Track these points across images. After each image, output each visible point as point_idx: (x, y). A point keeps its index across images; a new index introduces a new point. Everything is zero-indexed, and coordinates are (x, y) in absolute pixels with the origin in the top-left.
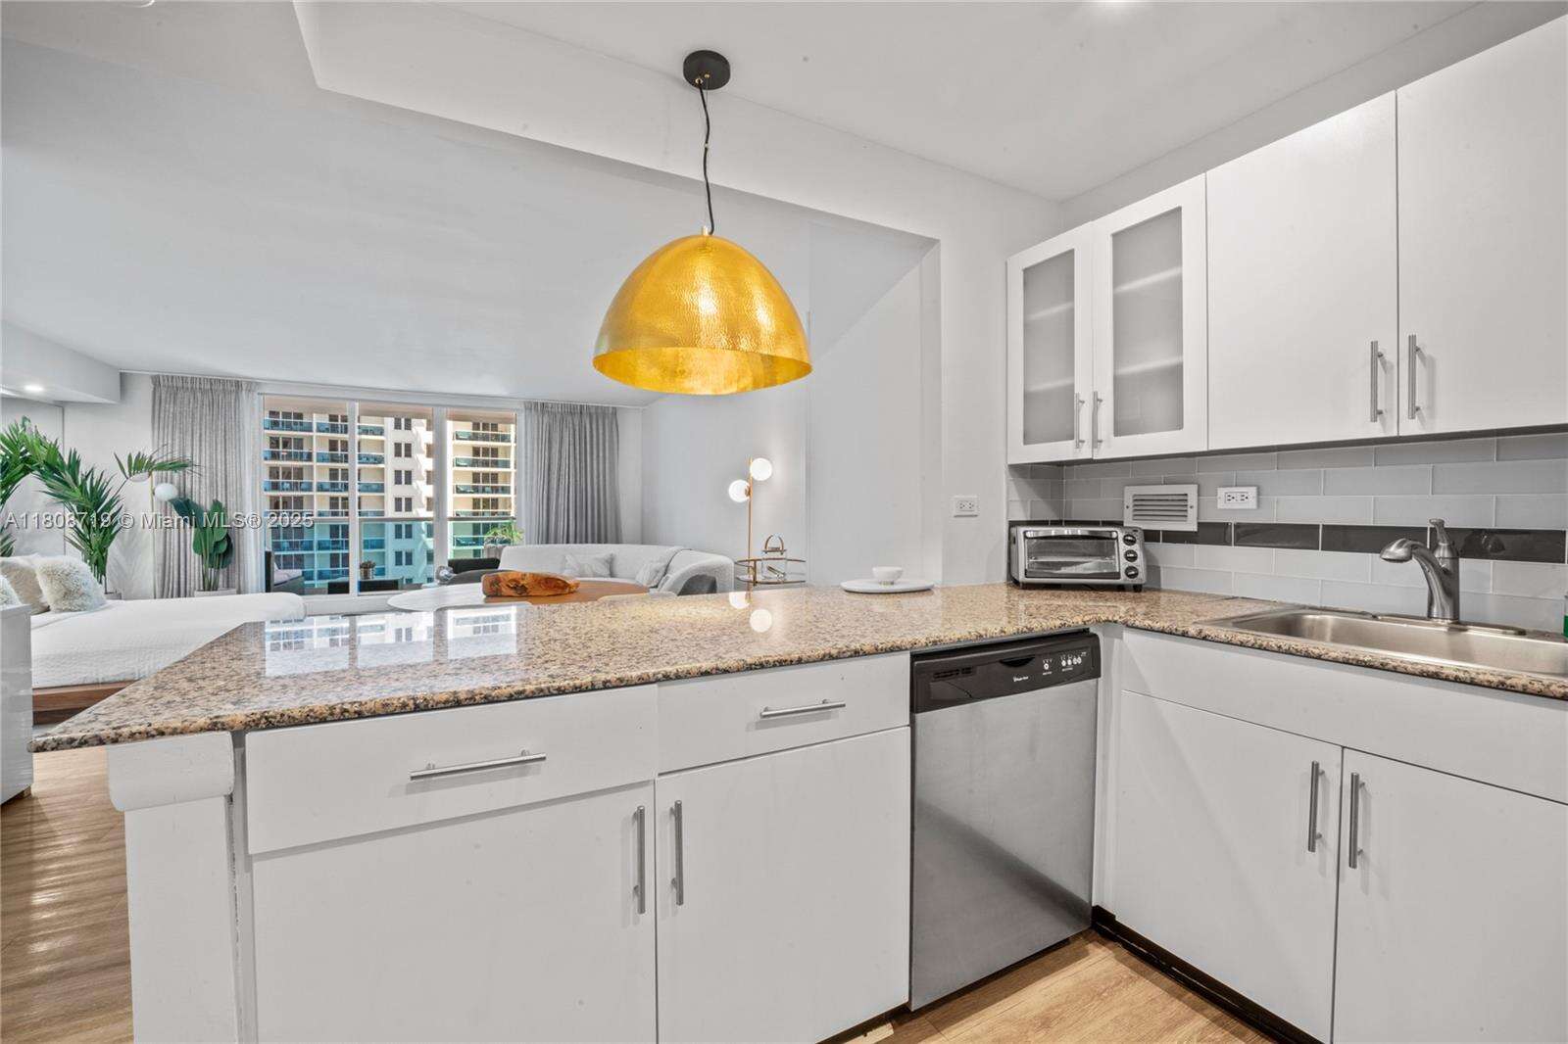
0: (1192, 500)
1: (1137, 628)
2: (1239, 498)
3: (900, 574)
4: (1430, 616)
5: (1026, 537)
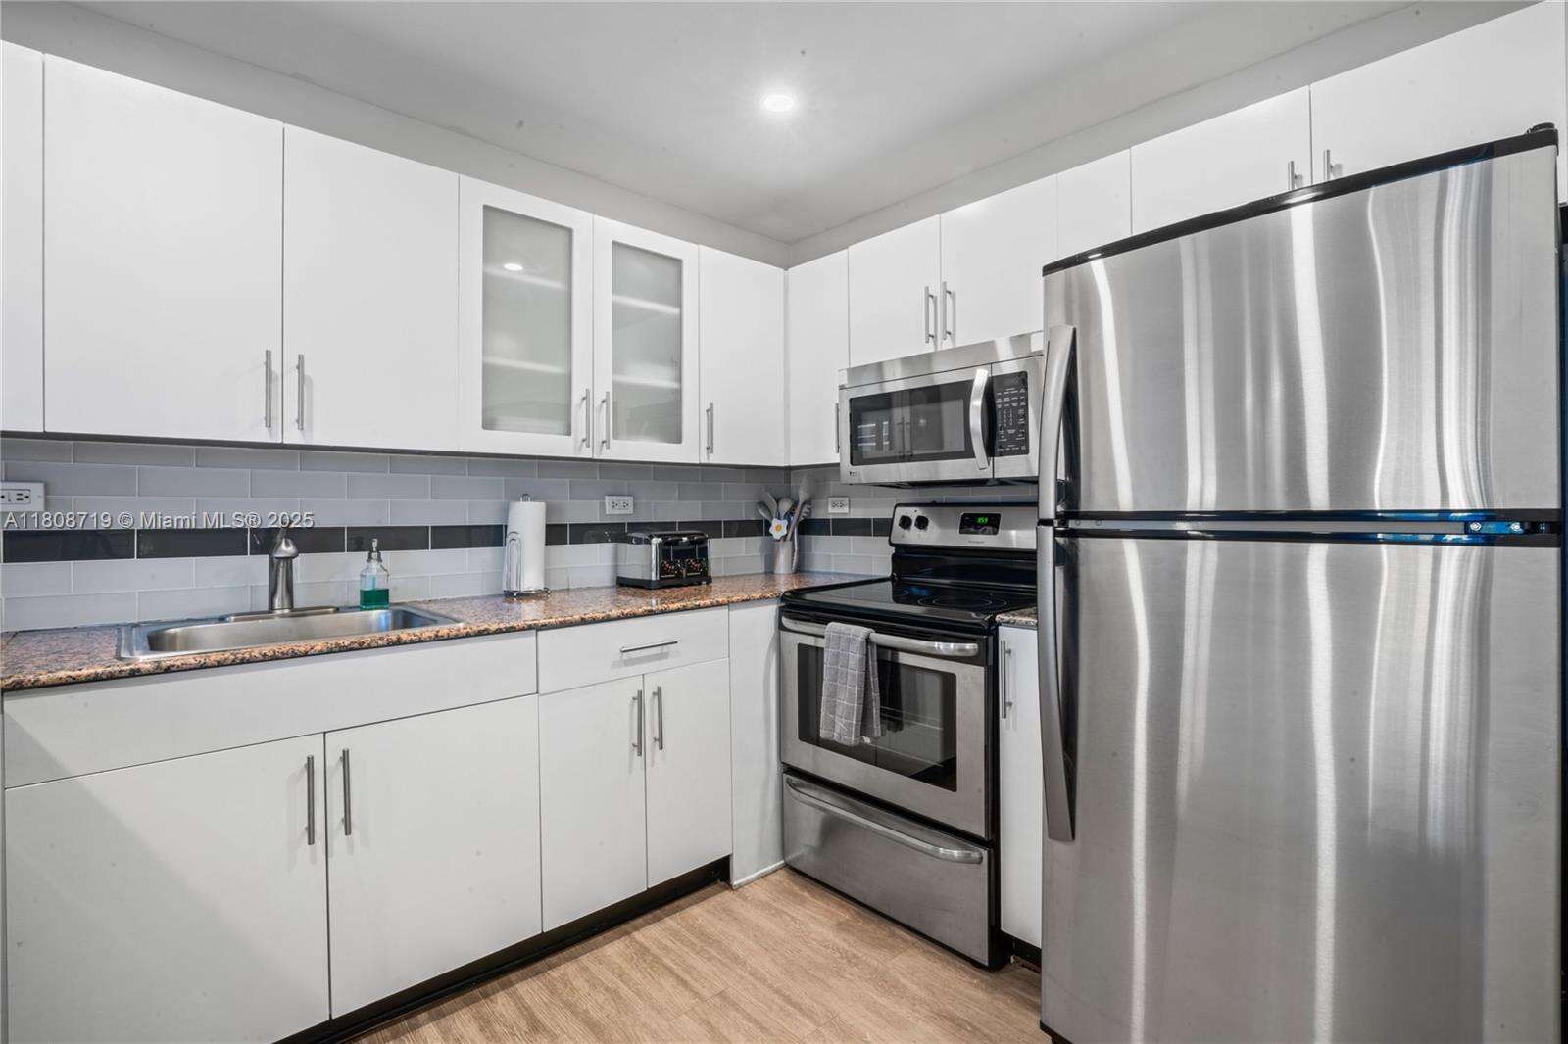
2: (14, 497)
4: (272, 609)
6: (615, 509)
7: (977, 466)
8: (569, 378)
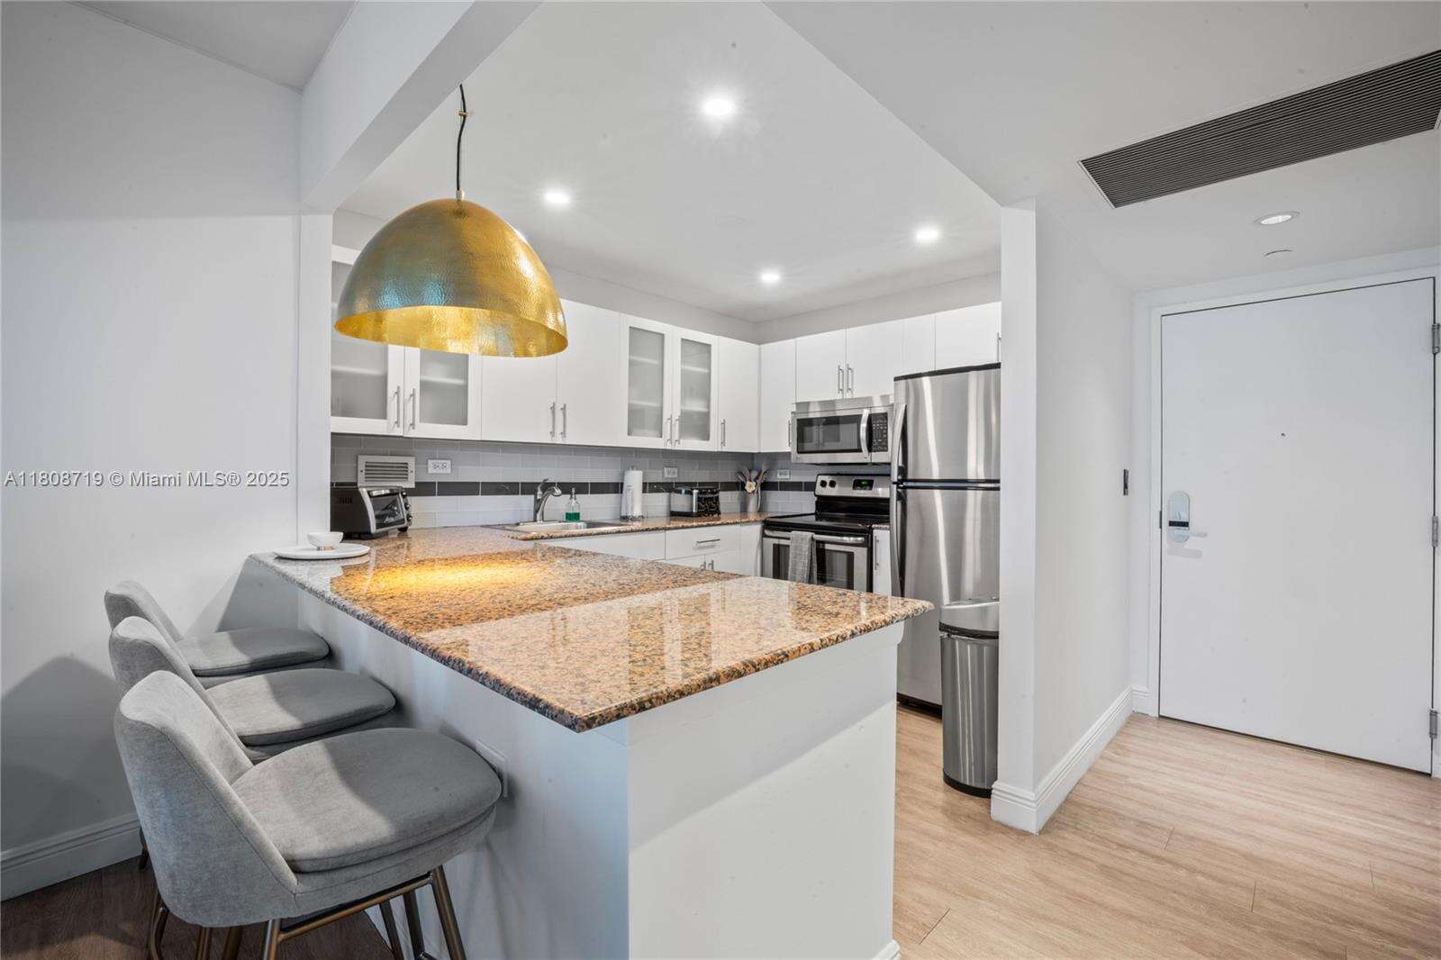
0: (412, 467)
2: (440, 466)
4: (535, 520)
5: (371, 496)
6: (669, 475)
7: (863, 457)
8: (662, 408)
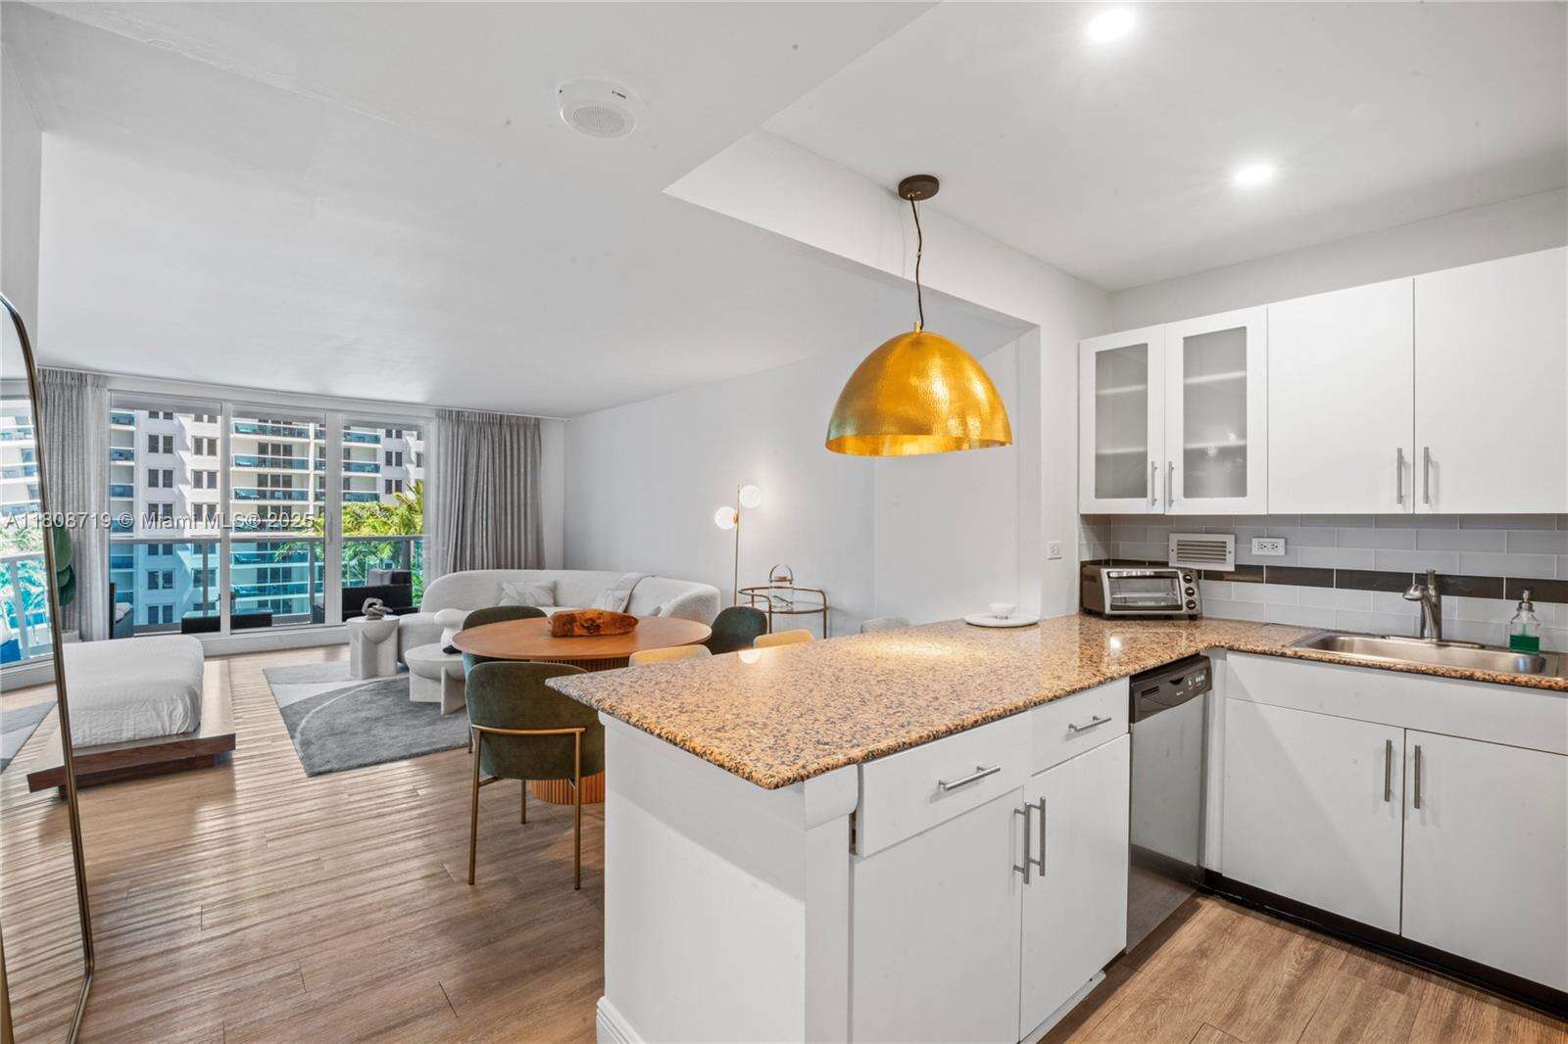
0: (1231, 546)
1: (1242, 651)
2: (1270, 546)
3: (1013, 611)
4: (1422, 637)
5: (1109, 577)
